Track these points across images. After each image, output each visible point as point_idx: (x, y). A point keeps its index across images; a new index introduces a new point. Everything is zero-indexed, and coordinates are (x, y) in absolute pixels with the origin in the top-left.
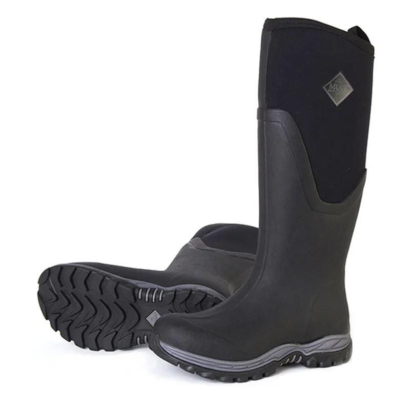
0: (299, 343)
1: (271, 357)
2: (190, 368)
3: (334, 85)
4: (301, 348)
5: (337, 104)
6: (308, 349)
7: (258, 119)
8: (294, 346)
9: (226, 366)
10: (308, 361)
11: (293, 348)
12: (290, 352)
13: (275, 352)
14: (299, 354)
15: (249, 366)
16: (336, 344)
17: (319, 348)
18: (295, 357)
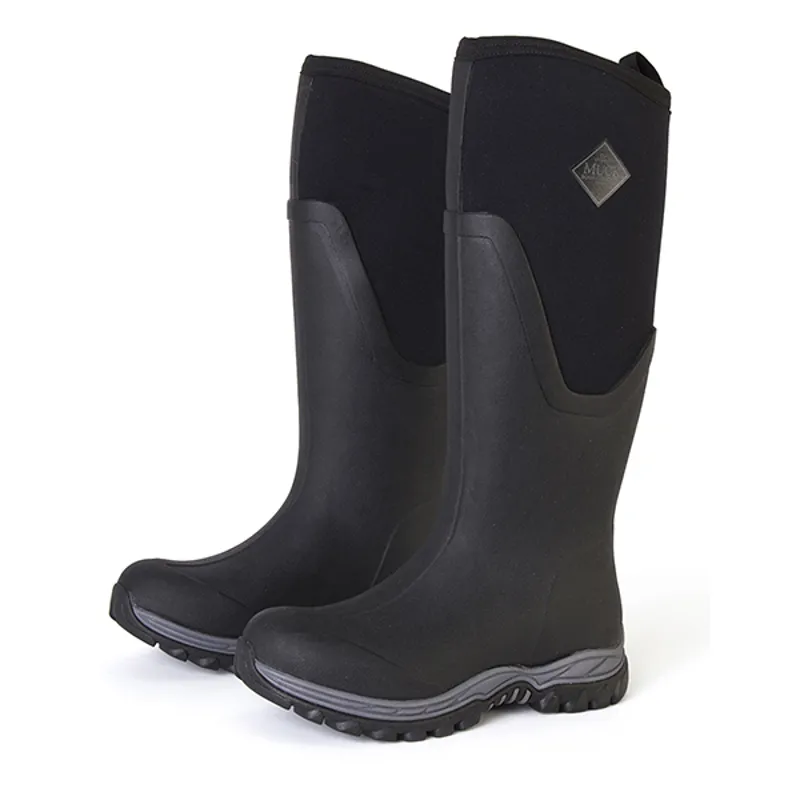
0: (525, 666)
1: (469, 693)
2: (313, 713)
3: (594, 166)
4: (527, 675)
5: (599, 203)
6: (543, 677)
8: (515, 672)
9: (384, 711)
10: (543, 701)
12: (509, 683)
14: (524, 686)
15: (429, 710)
16: (597, 666)
17: (563, 675)
18: (516, 691)
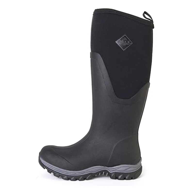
0: (107, 166)
1: (89, 171)
3: (122, 41)
4: (107, 169)
6: (112, 170)
7: (91, 58)
8: (103, 167)
11: (103, 168)
12: (101, 170)
13: (91, 169)
14: (106, 172)
15: (77, 174)
16: (127, 169)
17: (117, 170)
18: (104, 172)
